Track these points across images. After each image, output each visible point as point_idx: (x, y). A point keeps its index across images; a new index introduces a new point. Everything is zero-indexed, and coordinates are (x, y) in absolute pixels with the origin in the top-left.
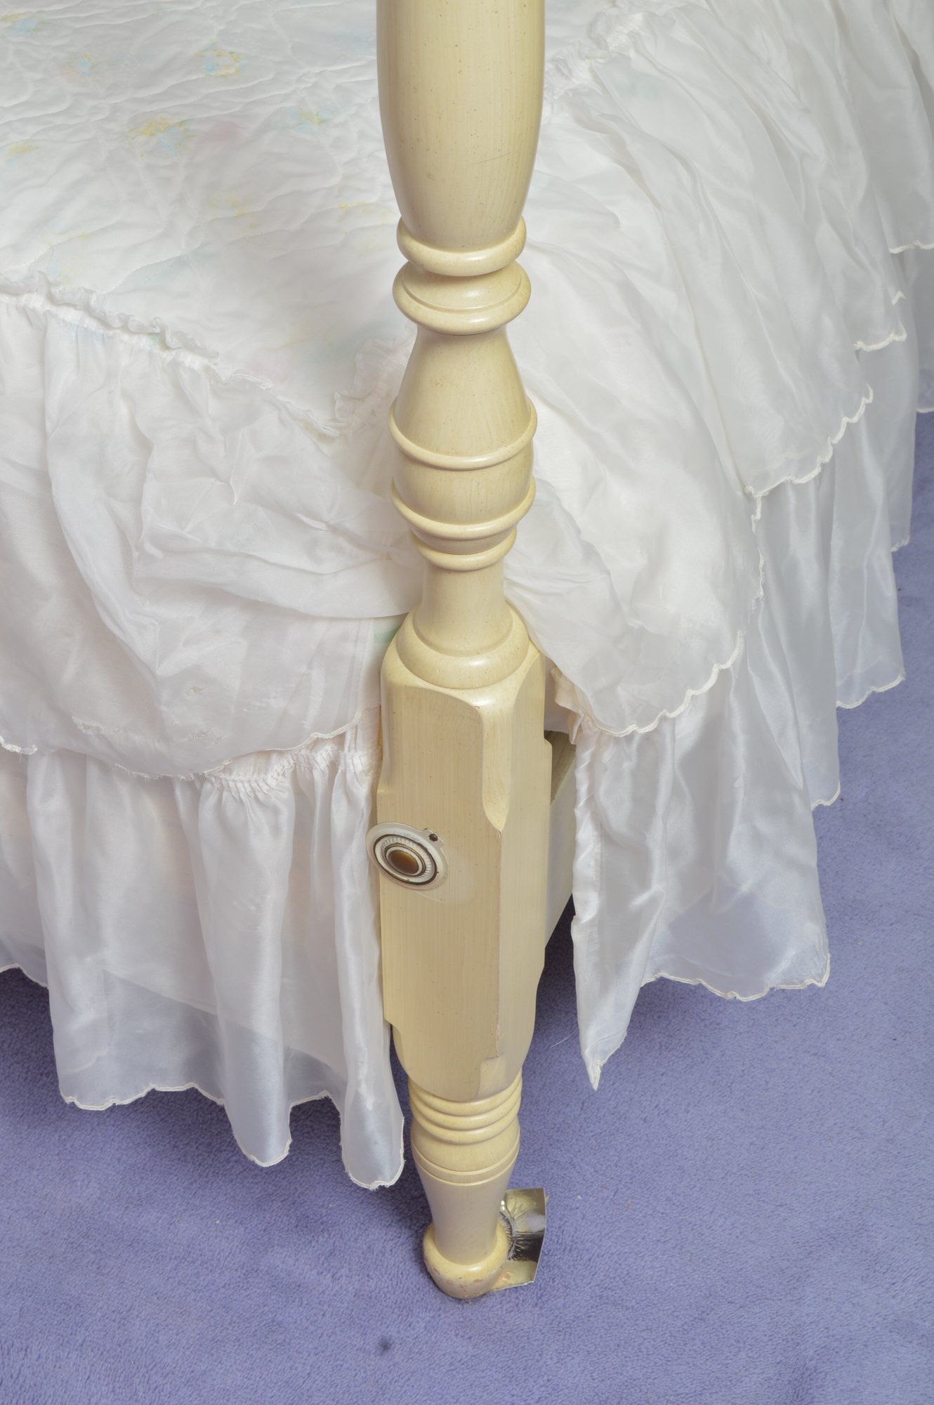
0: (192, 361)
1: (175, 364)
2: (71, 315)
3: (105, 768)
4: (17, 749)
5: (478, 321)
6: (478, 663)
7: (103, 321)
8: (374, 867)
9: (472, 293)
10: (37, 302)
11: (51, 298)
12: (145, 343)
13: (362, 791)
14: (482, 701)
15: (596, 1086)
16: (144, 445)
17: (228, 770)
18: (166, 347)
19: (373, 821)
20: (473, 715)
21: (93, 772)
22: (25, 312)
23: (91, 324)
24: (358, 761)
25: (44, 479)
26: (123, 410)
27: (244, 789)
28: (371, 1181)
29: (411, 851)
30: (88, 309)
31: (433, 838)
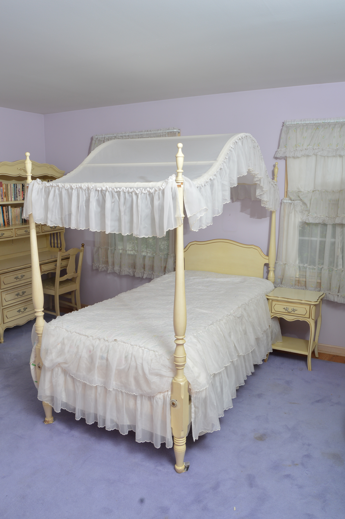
0: (157, 353)
1: (155, 353)
2: (146, 349)
3: (145, 396)
4: (136, 395)
5: (181, 343)
6: (181, 380)
7: (149, 350)
8: (171, 406)
9: (181, 341)
10: (143, 348)
11: (145, 348)
12: (153, 352)
13: (170, 396)
14: (181, 384)
15: (194, 441)
16: (152, 360)
17: (157, 395)
18: (155, 352)
19: (171, 399)
20: (180, 385)
21: (144, 397)
22: (142, 349)
23: (148, 350)
24: (170, 393)
25: (142, 364)
26: (150, 358)
27: (158, 397)
28: (168, 447)
29: (174, 402)
30: (148, 349)
31: (176, 401)
